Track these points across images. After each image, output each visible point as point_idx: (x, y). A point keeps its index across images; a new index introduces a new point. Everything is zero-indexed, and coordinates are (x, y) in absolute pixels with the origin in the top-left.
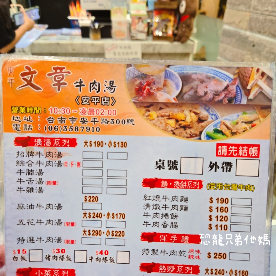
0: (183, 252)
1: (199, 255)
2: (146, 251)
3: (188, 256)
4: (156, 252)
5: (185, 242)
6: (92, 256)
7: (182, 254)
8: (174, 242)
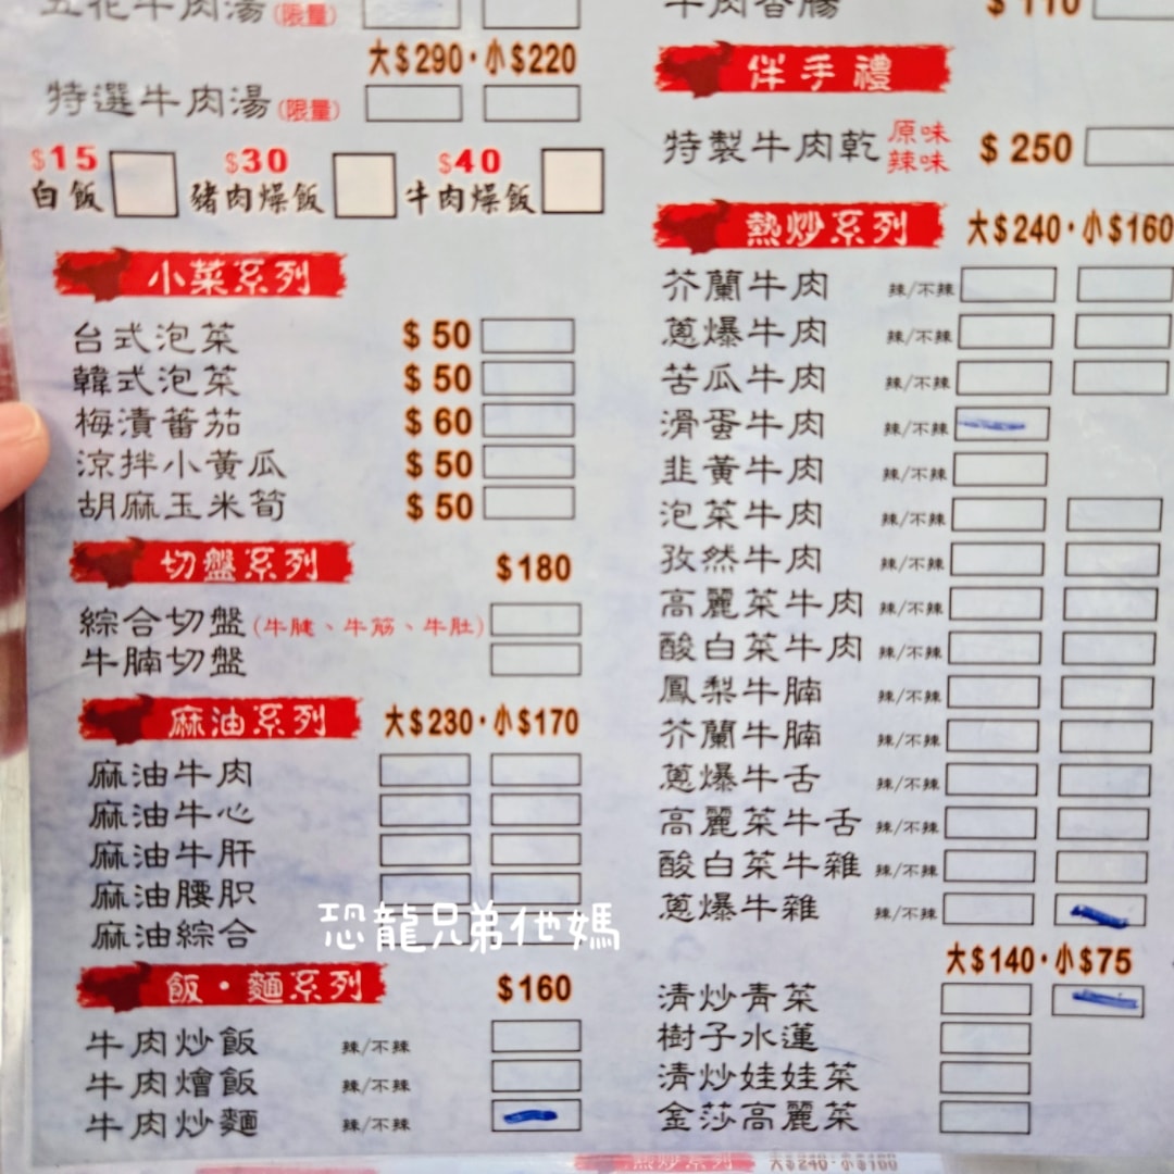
0: (866, 139)
1: (942, 147)
2: (682, 143)
3: (885, 159)
4: (730, 143)
5: (871, 88)
6: (420, 183)
7: (860, 149)
8: (822, 90)
